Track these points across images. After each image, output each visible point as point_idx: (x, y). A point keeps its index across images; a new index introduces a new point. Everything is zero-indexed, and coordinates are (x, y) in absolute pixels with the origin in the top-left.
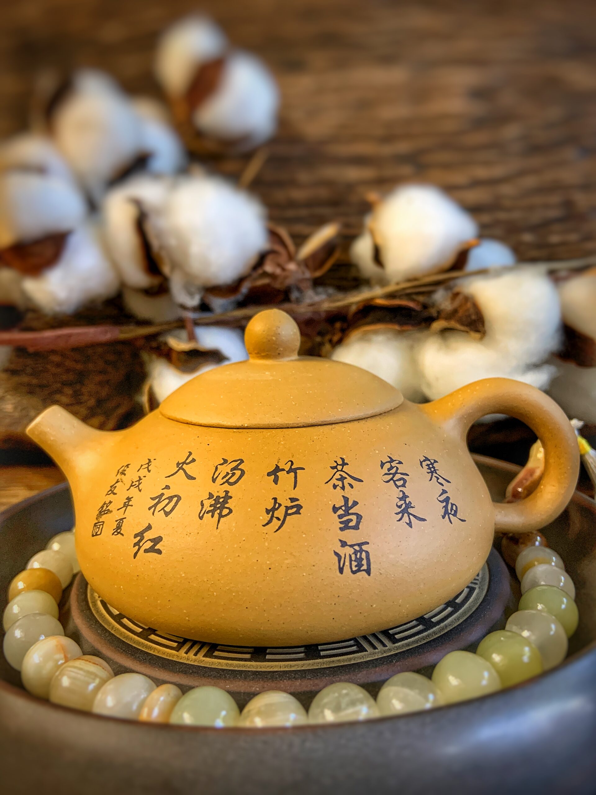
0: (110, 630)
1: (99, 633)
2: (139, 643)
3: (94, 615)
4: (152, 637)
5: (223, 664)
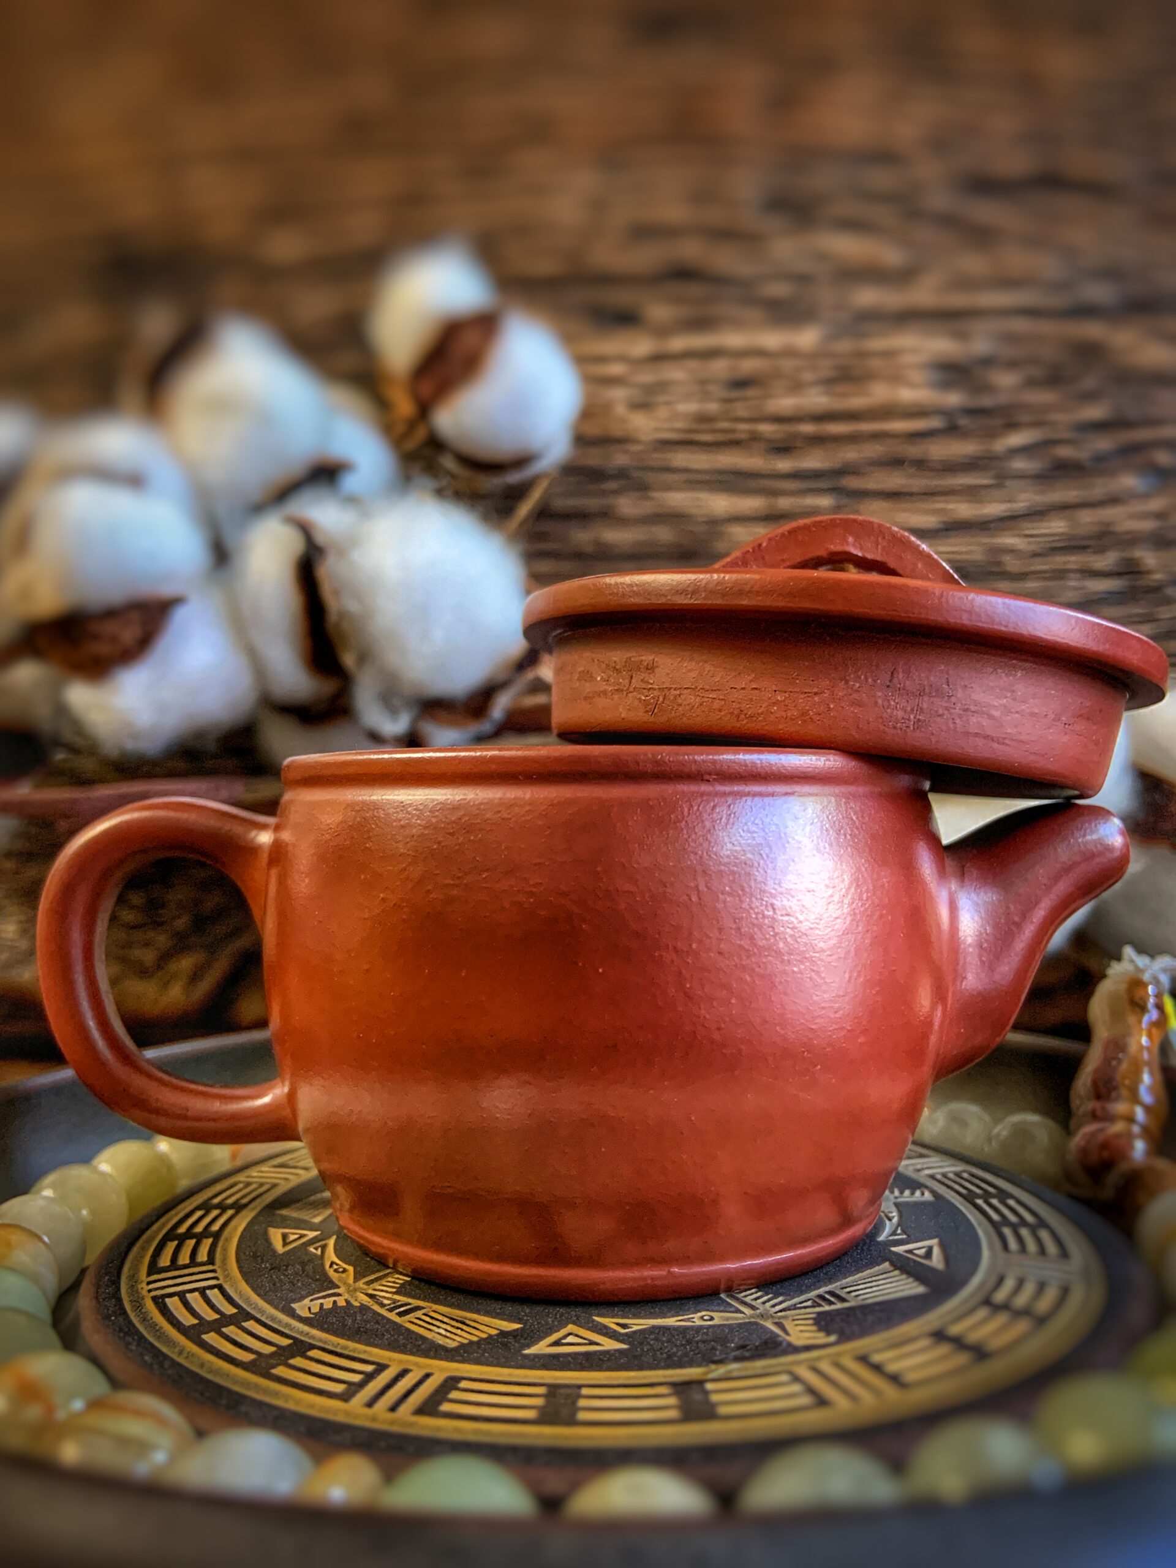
0: (175, 1357)
1: (145, 1362)
2: (247, 1384)
3: (134, 1326)
4: (280, 1371)
5: (467, 1430)
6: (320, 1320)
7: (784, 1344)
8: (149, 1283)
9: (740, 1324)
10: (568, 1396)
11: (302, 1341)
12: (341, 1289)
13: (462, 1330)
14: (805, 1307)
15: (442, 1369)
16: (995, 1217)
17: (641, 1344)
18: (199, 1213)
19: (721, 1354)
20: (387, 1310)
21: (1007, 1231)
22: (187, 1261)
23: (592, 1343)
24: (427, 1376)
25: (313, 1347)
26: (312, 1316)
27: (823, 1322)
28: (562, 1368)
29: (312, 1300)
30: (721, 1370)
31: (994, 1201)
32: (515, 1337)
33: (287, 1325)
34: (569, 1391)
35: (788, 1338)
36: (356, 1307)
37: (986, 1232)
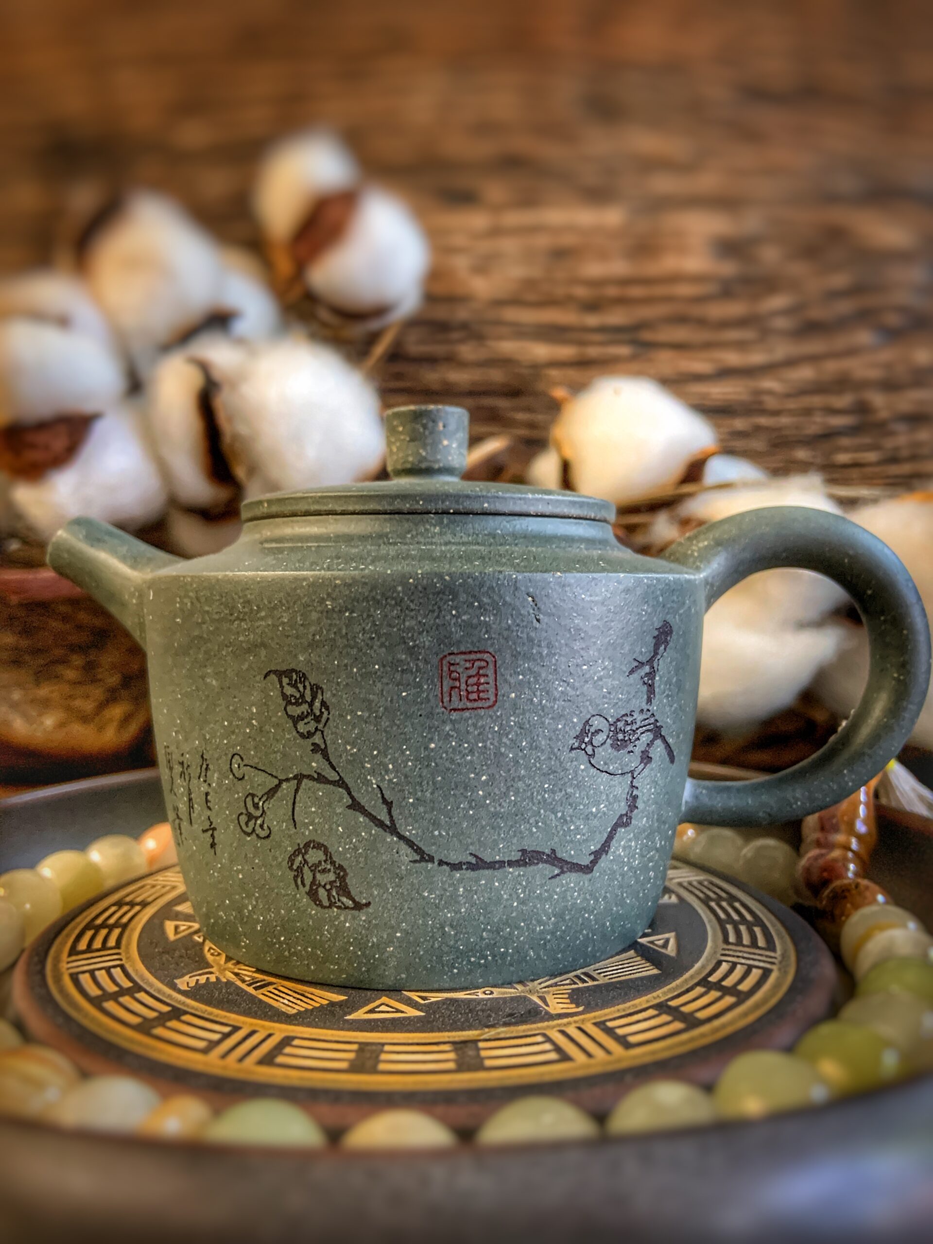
0: (81, 1020)
1: (57, 1022)
3: (52, 996)
5: (293, 1077)
6: (194, 993)
7: (543, 1013)
8: (68, 963)
9: (512, 999)
10: (372, 1052)
11: (178, 1009)
12: (214, 969)
13: (301, 1000)
14: (564, 985)
15: (281, 1030)
16: (722, 916)
17: (434, 1013)
18: (113, 909)
19: (494, 1020)
20: (247, 985)
21: (729, 927)
22: (100, 946)
23: (398, 1011)
24: (270, 1035)
25: (186, 1013)
26: (189, 989)
27: (575, 997)
28: (372, 1030)
29: (190, 977)
30: (492, 1033)
31: (724, 904)
32: (341, 1006)
33: (169, 996)
34: (374, 1048)
35: (546, 1008)
36: (224, 982)
37: (712, 927)
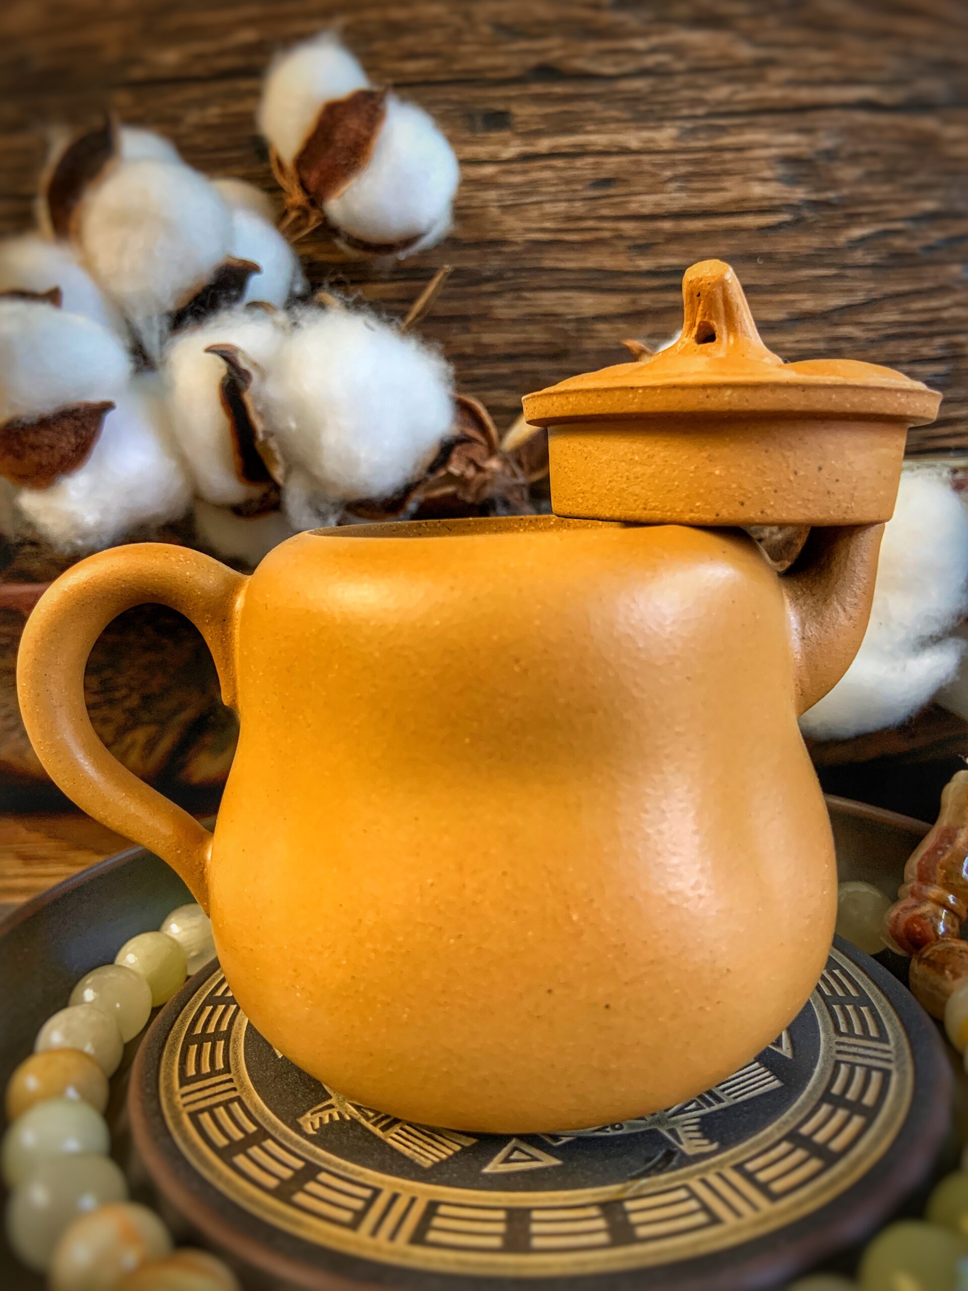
0: (216, 1184)
4: (300, 1198)
5: (448, 1261)
6: (321, 1138)
7: (679, 1155)
8: (183, 1096)
9: (643, 1133)
10: (522, 1221)
11: (311, 1163)
12: (332, 1100)
13: (432, 1146)
14: (691, 1111)
15: (423, 1193)
17: (571, 1160)
18: (209, 1009)
19: (633, 1168)
20: (372, 1124)
21: (837, 1009)
22: (208, 1070)
23: (533, 1159)
24: (413, 1200)
25: (321, 1170)
26: (315, 1133)
27: (706, 1127)
28: (513, 1189)
29: (312, 1114)
30: (635, 1187)
31: (825, 973)
32: (474, 1154)
33: (297, 1144)
34: (522, 1215)
35: (681, 1147)
36: (348, 1121)
37: (820, 1011)
